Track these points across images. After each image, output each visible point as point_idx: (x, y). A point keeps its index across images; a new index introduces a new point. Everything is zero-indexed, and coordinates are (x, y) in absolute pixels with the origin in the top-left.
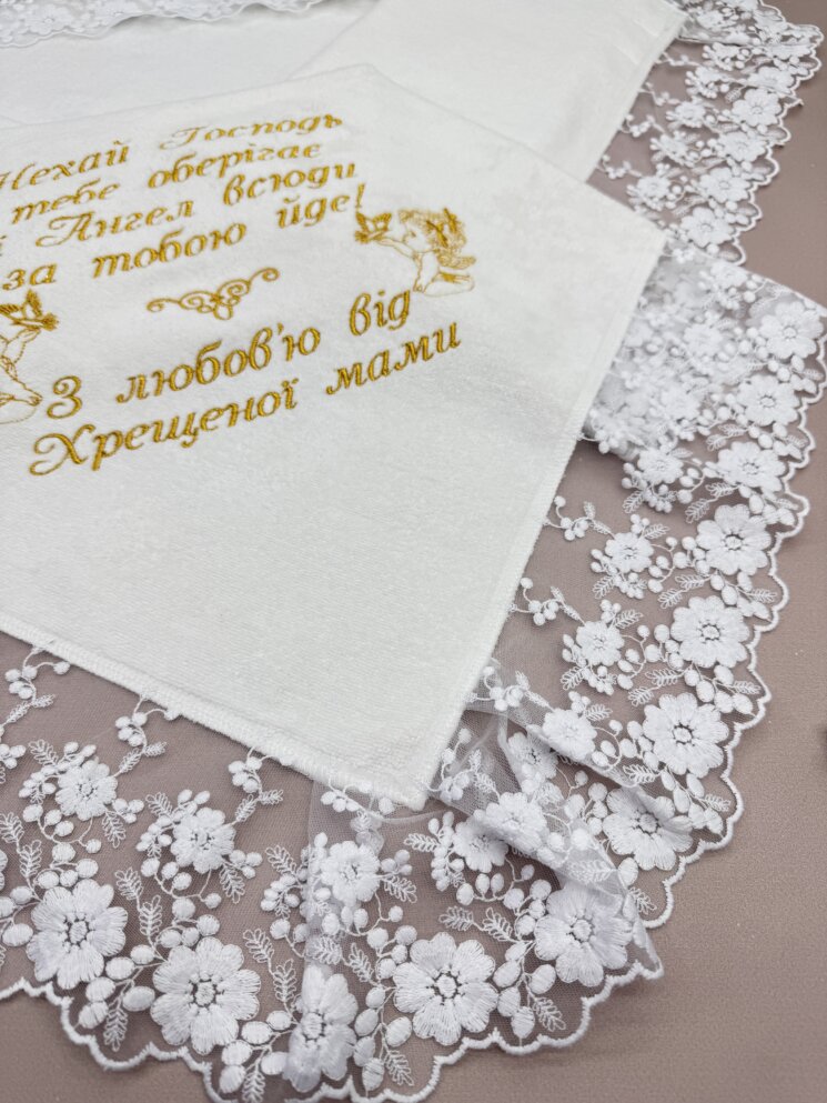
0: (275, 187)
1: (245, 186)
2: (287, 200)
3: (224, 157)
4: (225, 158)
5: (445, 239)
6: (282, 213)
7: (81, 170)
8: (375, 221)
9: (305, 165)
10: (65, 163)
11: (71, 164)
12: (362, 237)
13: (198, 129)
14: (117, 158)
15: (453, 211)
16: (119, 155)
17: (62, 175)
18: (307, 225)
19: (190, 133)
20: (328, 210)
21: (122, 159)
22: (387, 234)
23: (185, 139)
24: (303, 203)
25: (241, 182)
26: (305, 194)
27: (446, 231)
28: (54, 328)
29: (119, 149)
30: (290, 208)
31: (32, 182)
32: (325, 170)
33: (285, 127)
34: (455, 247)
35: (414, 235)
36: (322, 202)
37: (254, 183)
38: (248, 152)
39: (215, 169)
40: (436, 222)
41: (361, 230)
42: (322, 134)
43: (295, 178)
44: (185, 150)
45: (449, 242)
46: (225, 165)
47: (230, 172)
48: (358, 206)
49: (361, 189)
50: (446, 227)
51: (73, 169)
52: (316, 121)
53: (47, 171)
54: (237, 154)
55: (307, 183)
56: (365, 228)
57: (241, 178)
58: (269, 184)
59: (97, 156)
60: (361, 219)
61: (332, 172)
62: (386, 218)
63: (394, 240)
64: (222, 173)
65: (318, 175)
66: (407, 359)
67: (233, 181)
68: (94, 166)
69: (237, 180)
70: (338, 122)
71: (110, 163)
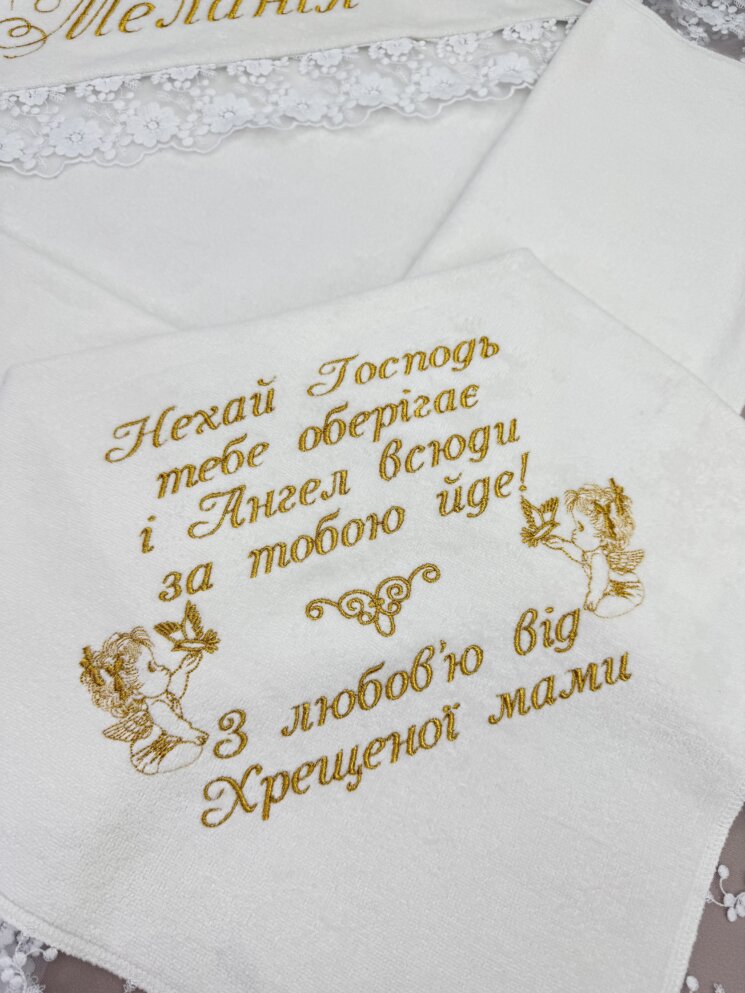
0: (435, 462)
1: (403, 454)
2: (448, 481)
3: (377, 410)
4: (380, 411)
5: (612, 526)
6: (442, 495)
7: (225, 421)
8: (541, 511)
9: (461, 423)
10: (207, 410)
11: (214, 410)
12: (530, 537)
13: (347, 360)
14: (262, 406)
15: (619, 482)
16: (264, 403)
17: (205, 427)
18: (470, 515)
19: (339, 366)
20: (492, 495)
21: (269, 408)
22: (556, 531)
23: (332, 379)
24: (465, 483)
25: (397, 450)
26: (467, 470)
27: (613, 515)
28: (217, 649)
29: (264, 391)
30: (451, 489)
31: (174, 436)
32: (486, 430)
33: (439, 359)
34: (623, 538)
35: (582, 528)
36: (485, 482)
37: (412, 452)
38: (402, 402)
39: (368, 427)
40: (603, 502)
41: (527, 526)
42: (480, 370)
43: (455, 447)
44: (335, 400)
45: (616, 530)
46: (380, 425)
47: (387, 434)
48: (523, 488)
49: (525, 457)
50: (613, 507)
51: (217, 419)
52: (472, 344)
53: (189, 418)
54: (389, 406)
55: (468, 454)
56: (530, 520)
57: (398, 443)
58: (427, 455)
59: (241, 400)
60: (527, 507)
61: (494, 433)
62: (552, 505)
63: (563, 540)
64: (376, 438)
65: (479, 440)
66: (573, 687)
67: (389, 446)
68: (240, 417)
69: (394, 445)
70: (496, 349)
71: (256, 413)
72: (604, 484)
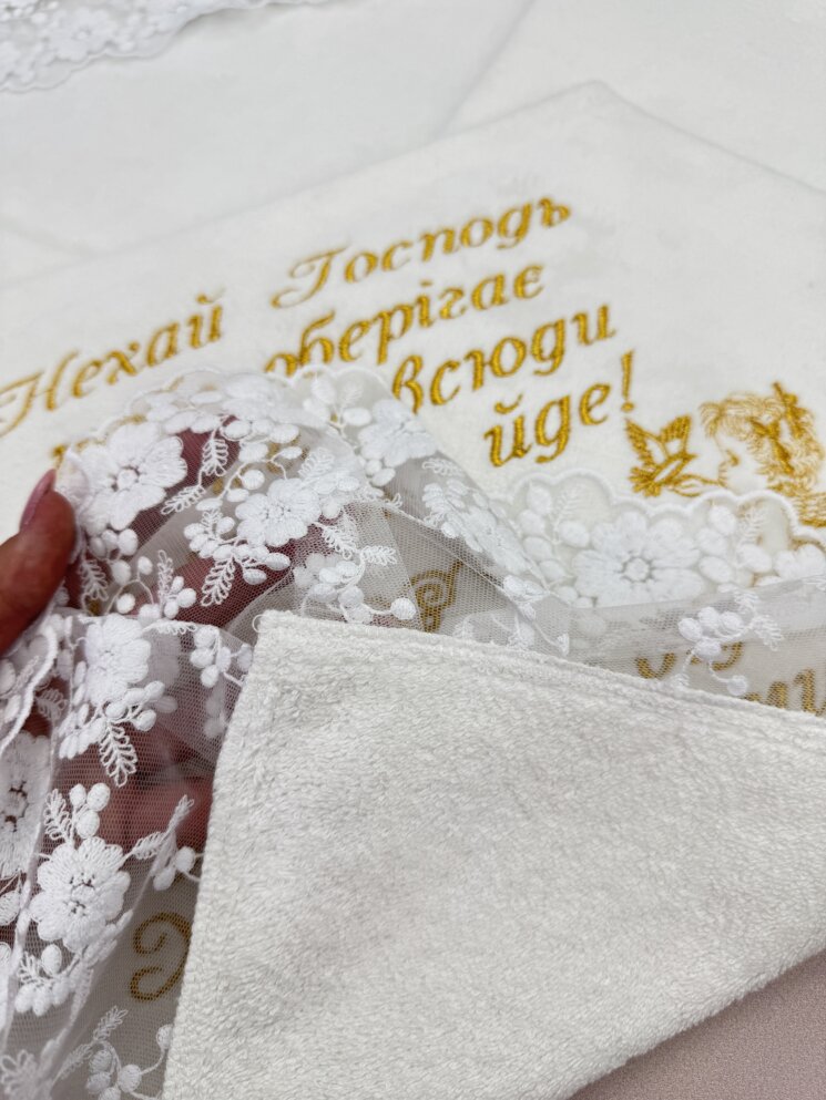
0: (478, 381)
1: (425, 378)
2: (501, 409)
3: (381, 316)
4: (384, 317)
5: (785, 455)
6: (494, 434)
7: (150, 360)
8: (663, 438)
9: (520, 319)
10: (123, 349)
11: (134, 348)
12: (646, 481)
13: (331, 255)
14: (205, 332)
15: (791, 387)
16: (204, 326)
17: (122, 374)
18: (541, 459)
19: (319, 264)
20: (575, 422)
21: (215, 333)
22: (690, 468)
23: (308, 282)
24: (530, 409)
25: (415, 372)
26: (532, 390)
27: (786, 438)
29: (205, 311)
30: (507, 422)
31: (76, 392)
32: (558, 326)
33: (477, 233)
36: (563, 404)
37: (439, 373)
38: (420, 301)
39: (368, 343)
40: (766, 419)
41: (639, 464)
42: (541, 243)
43: (508, 357)
44: (314, 308)
45: (794, 461)
46: (386, 338)
47: (398, 350)
48: (628, 407)
49: (628, 360)
50: (784, 426)
51: (137, 359)
52: (526, 212)
53: (97, 364)
54: (401, 308)
55: (531, 364)
56: (647, 457)
57: (416, 361)
58: (465, 373)
59: (172, 329)
60: (637, 435)
61: (572, 330)
62: (680, 428)
63: (705, 481)
64: (382, 355)
65: (549, 343)
67: (401, 370)
68: (171, 351)
69: (410, 366)
70: (565, 212)
71: (194, 341)
72: (764, 391)
